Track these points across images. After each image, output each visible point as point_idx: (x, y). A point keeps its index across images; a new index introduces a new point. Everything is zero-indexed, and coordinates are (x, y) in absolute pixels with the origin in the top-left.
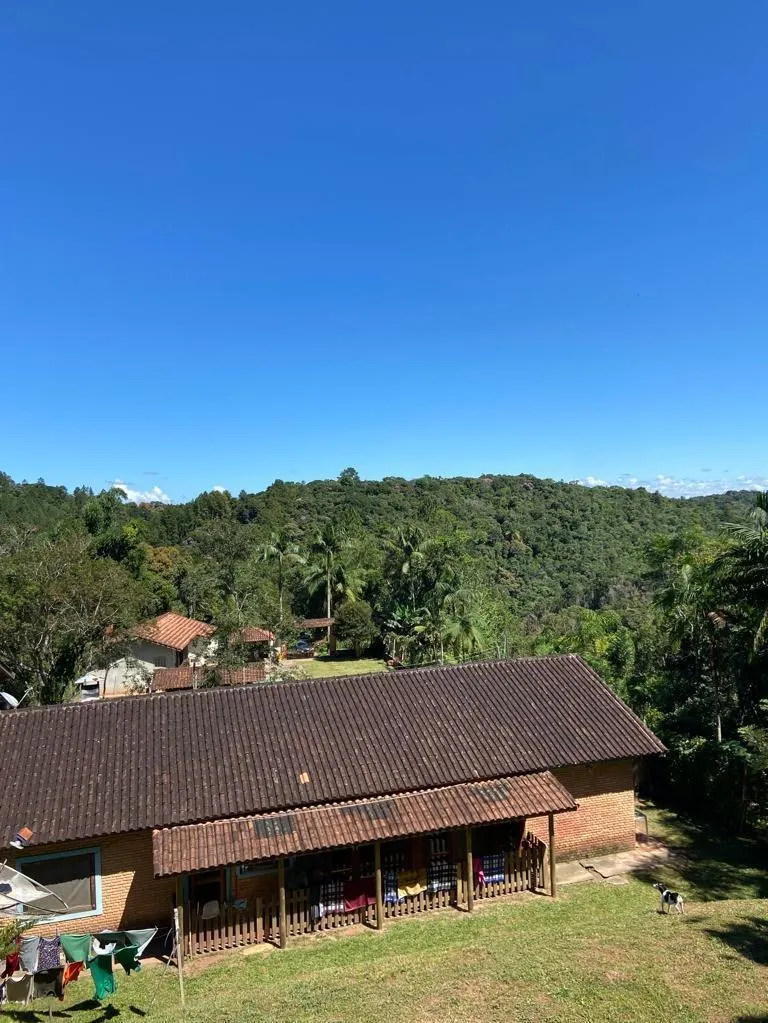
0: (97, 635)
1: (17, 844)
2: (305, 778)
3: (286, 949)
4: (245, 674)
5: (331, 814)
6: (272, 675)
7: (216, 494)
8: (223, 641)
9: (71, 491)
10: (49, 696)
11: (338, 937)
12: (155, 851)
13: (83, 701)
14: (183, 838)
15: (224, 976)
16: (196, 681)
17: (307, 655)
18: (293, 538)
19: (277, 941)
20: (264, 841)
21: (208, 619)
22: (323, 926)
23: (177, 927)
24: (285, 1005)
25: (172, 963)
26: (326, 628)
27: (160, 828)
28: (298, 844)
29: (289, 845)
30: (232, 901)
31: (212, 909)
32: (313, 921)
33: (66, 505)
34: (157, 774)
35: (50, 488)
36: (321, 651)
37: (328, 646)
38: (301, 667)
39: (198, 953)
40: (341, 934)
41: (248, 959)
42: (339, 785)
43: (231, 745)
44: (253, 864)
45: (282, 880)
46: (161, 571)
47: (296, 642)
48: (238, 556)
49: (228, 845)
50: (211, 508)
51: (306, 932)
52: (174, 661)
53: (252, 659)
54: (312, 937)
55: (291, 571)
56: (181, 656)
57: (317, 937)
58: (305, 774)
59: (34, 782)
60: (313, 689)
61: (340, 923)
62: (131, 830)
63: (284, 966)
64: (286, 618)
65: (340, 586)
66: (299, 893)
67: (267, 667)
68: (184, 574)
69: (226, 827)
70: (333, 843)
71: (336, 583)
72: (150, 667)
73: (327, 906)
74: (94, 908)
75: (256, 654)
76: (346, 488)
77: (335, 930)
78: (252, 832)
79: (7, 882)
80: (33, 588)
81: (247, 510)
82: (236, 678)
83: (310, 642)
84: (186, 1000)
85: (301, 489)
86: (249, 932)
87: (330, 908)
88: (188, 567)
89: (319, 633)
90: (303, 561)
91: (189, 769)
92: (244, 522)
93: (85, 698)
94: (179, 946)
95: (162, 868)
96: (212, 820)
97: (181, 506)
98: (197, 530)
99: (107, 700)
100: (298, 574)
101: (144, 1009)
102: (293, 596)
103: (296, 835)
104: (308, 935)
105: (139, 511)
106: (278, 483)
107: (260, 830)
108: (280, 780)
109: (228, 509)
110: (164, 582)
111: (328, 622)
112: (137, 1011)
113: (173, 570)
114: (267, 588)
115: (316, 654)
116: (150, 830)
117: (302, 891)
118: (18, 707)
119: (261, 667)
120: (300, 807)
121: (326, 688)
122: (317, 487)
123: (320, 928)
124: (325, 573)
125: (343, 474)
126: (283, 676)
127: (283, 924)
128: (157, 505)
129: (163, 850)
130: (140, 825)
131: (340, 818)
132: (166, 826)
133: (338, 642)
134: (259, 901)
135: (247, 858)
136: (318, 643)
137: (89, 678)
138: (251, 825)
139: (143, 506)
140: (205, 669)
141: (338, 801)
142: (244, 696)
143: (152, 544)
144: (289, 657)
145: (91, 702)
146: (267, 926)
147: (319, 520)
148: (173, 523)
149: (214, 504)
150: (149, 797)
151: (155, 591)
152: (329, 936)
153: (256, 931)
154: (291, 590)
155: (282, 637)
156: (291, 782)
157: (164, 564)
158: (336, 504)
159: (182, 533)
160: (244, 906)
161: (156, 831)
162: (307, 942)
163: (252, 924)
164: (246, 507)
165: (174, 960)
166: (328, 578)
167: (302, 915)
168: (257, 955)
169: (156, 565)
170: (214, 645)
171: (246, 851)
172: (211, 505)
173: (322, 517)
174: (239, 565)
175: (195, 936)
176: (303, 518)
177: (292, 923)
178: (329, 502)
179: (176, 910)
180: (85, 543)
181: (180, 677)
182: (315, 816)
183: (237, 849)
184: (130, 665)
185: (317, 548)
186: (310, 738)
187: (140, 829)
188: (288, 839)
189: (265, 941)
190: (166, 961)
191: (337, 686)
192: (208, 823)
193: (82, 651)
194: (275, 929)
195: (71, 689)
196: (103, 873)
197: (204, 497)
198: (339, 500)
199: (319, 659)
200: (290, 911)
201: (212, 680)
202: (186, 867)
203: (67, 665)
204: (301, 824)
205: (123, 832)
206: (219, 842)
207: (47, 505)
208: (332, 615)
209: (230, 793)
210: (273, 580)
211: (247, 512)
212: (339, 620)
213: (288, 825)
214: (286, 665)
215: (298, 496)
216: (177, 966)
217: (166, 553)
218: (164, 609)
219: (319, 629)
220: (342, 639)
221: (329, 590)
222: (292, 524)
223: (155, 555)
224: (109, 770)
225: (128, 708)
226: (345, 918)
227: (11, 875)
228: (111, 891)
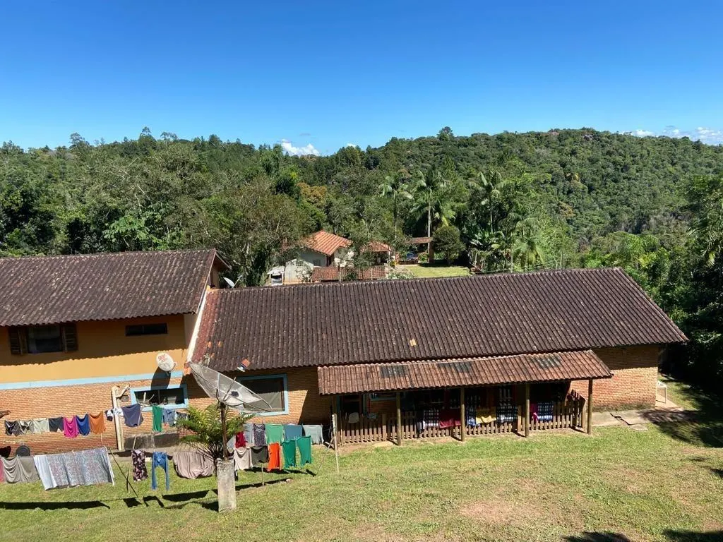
0: (277, 244)
1: (241, 369)
2: (413, 343)
3: (401, 446)
4: (371, 273)
5: (431, 367)
6: (390, 275)
7: (351, 149)
8: (357, 251)
9: (257, 148)
10: (251, 282)
11: (435, 443)
12: (319, 380)
13: (272, 285)
14: (336, 373)
15: (362, 458)
16: (341, 276)
17: (413, 262)
18: (403, 180)
19: (395, 441)
20: (387, 379)
21: (347, 236)
22: (425, 435)
23: (334, 426)
24: (402, 479)
25: (331, 447)
26: (427, 244)
27: (322, 366)
28: (409, 383)
29: (403, 384)
30: (367, 414)
31: (354, 418)
32: (419, 432)
33: (254, 157)
34: (319, 333)
35: (244, 146)
36: (423, 259)
37: (428, 256)
38: (409, 271)
39: (347, 442)
40: (437, 441)
41: (377, 450)
42: (436, 349)
43: (365, 319)
44: (380, 393)
45: (398, 403)
46: (316, 202)
47: (406, 253)
48: (366, 193)
49: (364, 380)
50: (347, 159)
51: (414, 437)
52: (326, 263)
53: (377, 264)
54: (418, 441)
55: (403, 204)
56: (330, 259)
57: (421, 441)
58: (414, 340)
59: (246, 333)
60: (419, 285)
61: (436, 434)
62: (305, 366)
63: (400, 456)
64: (400, 237)
65: (437, 215)
66: (409, 414)
67: (387, 269)
68: (330, 205)
69: (363, 369)
70: (432, 385)
71: (435, 212)
72: (312, 266)
73: (428, 423)
74: (284, 410)
75: (379, 260)
76: (443, 142)
77: (433, 438)
78: (379, 373)
79: (236, 391)
80: (239, 213)
81: (372, 160)
82: (366, 276)
83: (416, 253)
84: (340, 470)
85: (410, 143)
86: (377, 433)
87: (429, 424)
88: (334, 200)
89: (422, 247)
90: (410, 197)
91: (338, 331)
92: (370, 169)
93: (273, 284)
94: (335, 438)
95: (324, 390)
96: (354, 364)
97: (327, 157)
98: (338, 175)
99: (287, 285)
100: (407, 206)
101: (315, 472)
102: (403, 221)
103: (407, 378)
104: (416, 439)
105: (300, 162)
106: (394, 141)
107: (384, 372)
108: (397, 342)
109: (359, 159)
110: (318, 210)
111: (428, 240)
112: (311, 473)
113: (323, 202)
114: (387, 215)
115: (419, 262)
116: (316, 367)
117: (411, 412)
118: (235, 287)
119: (383, 269)
120: (410, 360)
121: (427, 285)
122: (422, 142)
123: (423, 436)
124: (427, 205)
125: (441, 132)
126: (398, 275)
127: (400, 431)
128: (312, 156)
129: (324, 379)
130: (310, 363)
131: (437, 369)
132: (325, 365)
133: (435, 254)
134: (384, 416)
135: (376, 389)
136: (421, 254)
137: (275, 271)
138: (378, 369)
139: (303, 157)
140: (346, 268)
141: (436, 359)
142: (373, 288)
143: (309, 184)
144: (401, 263)
145: (277, 286)
146: (389, 431)
147: (422, 167)
148: (322, 170)
149: (349, 156)
150: (315, 347)
151: (312, 216)
152: (429, 442)
153: (382, 433)
154: (402, 217)
155: (397, 249)
156: (404, 344)
157: (318, 198)
158: (435, 155)
159: (329, 177)
160: (374, 417)
161: (319, 368)
162: (414, 444)
163: (380, 429)
164: (371, 158)
165: (332, 445)
166: (428, 209)
167: (412, 426)
168: (383, 447)
169: (312, 199)
170: (351, 254)
171: (375, 385)
172: (347, 156)
173: (424, 164)
174: (366, 199)
175: (344, 432)
176: (411, 165)
177: (405, 431)
178: (430, 153)
179: (333, 416)
180: (268, 183)
181: (330, 273)
182: (420, 367)
183: (370, 383)
184: (299, 264)
185: (421, 188)
186: (417, 317)
187: (310, 366)
188: (402, 380)
189: (388, 440)
190: (327, 445)
191: (436, 284)
192: (351, 366)
193: (269, 254)
194: (394, 434)
195: (263, 277)
196: (290, 389)
197: (343, 151)
198: (437, 151)
199: (421, 265)
200: (404, 424)
201: (352, 276)
202: (338, 390)
203: (261, 262)
204: (411, 371)
205: (300, 367)
206: (358, 377)
207: (242, 157)
208: (431, 236)
209: (365, 349)
210: (391, 211)
211: (372, 161)
212: (436, 238)
213: (402, 372)
214: (400, 268)
215: (408, 149)
216: (334, 449)
217: (318, 190)
218: (319, 228)
219: (422, 244)
220: (438, 252)
221: (429, 218)
222: (404, 170)
223: (312, 191)
224: (290, 329)
225: (299, 291)
226: (440, 432)
227: (239, 387)
228: (295, 400)
